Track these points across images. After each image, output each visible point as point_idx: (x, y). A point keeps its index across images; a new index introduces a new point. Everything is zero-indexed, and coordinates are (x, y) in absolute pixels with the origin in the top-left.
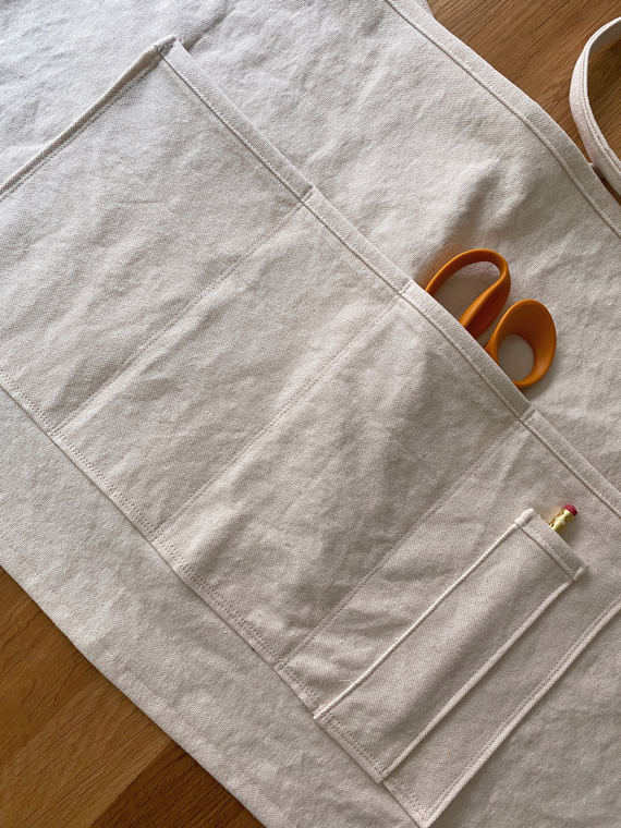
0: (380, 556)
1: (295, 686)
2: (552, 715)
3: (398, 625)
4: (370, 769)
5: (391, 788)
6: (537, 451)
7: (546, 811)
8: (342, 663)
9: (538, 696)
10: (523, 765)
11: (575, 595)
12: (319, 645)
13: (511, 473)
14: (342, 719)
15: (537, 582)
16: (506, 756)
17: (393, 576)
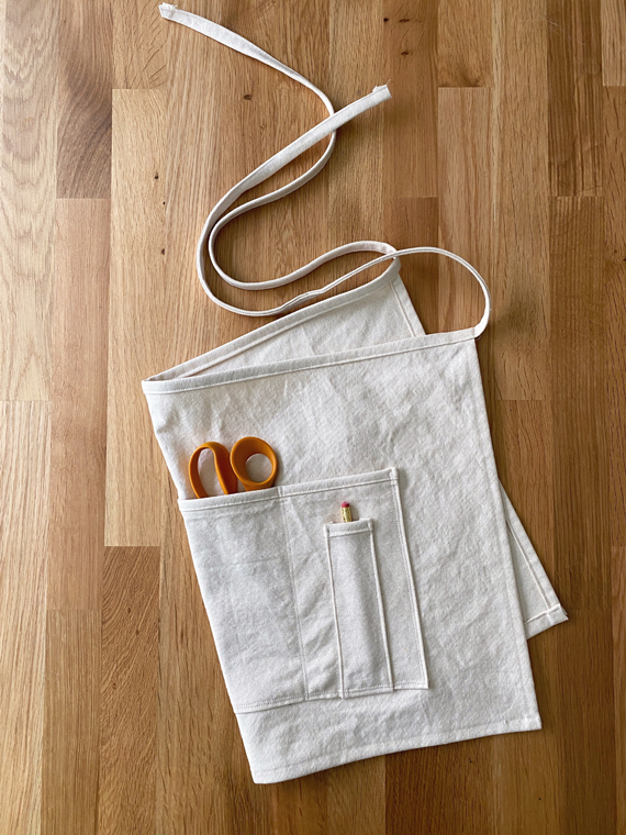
0: (293, 612)
1: (321, 697)
2: (426, 587)
3: (331, 627)
4: (384, 690)
5: (400, 687)
6: (301, 500)
7: (467, 624)
8: (328, 667)
9: (413, 588)
10: (437, 619)
11: (379, 535)
12: (311, 672)
13: (302, 520)
14: (351, 686)
15: (359, 549)
16: (428, 624)
17: (306, 613)
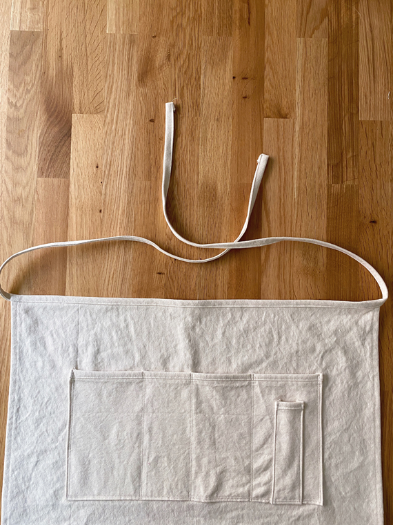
0: (250, 448)
1: (259, 500)
2: (329, 446)
3: (271, 461)
4: (296, 503)
5: (306, 502)
6: (264, 384)
7: (349, 471)
8: (265, 484)
9: (321, 444)
10: (333, 465)
11: (307, 412)
12: (255, 485)
13: (263, 396)
14: (278, 498)
15: (294, 419)
16: (327, 466)
17: (257, 451)
